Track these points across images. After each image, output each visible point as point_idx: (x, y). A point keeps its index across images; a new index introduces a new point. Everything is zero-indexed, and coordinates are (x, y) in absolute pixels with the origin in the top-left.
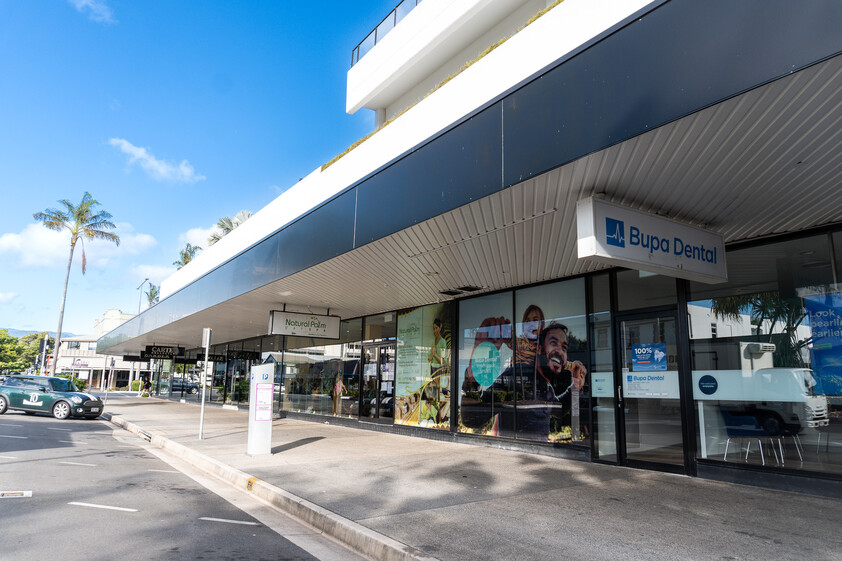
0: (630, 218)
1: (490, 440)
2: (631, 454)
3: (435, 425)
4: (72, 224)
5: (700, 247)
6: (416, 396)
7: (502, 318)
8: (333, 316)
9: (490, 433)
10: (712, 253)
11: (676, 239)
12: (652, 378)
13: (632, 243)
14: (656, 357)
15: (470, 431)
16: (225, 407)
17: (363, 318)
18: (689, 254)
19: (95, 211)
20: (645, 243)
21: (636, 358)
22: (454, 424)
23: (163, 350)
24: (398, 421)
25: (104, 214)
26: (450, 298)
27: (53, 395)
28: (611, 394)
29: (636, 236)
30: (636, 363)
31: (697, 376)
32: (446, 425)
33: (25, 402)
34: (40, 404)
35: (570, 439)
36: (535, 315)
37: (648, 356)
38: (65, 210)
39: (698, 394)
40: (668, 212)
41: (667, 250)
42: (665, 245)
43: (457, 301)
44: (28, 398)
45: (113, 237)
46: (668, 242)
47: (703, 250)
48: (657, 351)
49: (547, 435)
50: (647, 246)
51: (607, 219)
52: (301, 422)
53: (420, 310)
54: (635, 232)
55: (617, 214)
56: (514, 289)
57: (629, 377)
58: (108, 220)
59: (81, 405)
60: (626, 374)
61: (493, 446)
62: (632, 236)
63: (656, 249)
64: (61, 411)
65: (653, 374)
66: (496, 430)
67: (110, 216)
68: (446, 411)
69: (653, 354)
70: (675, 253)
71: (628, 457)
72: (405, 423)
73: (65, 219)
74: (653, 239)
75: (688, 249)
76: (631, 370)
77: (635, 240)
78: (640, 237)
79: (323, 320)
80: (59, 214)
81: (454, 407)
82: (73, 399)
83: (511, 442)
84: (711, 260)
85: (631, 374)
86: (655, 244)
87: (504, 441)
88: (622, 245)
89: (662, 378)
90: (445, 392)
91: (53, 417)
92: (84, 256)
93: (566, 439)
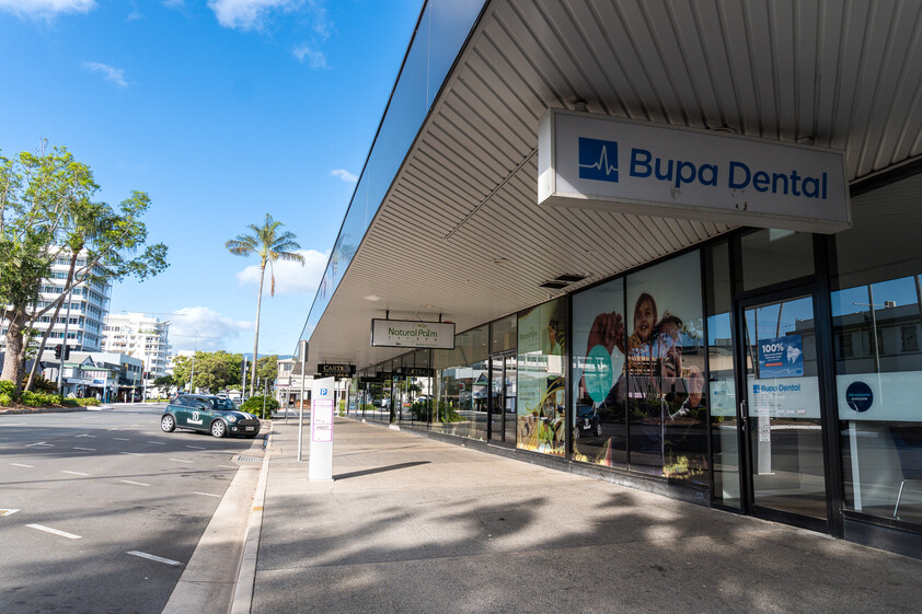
0: (627, 135)
1: (603, 471)
2: (760, 500)
3: (552, 451)
4: (261, 249)
5: (789, 175)
6: (535, 414)
7: (614, 313)
8: (446, 322)
9: (603, 463)
10: (816, 182)
11: (733, 164)
12: (785, 388)
13: (633, 173)
14: (789, 356)
15: (584, 459)
16: (392, 427)
17: (490, 323)
18: (761, 185)
19: (279, 233)
20: (663, 172)
21: (763, 358)
22: (570, 450)
23: (335, 368)
24: (520, 446)
25: (289, 235)
26: (562, 292)
27: (211, 413)
28: (732, 412)
29: (645, 163)
30: (764, 366)
31: (844, 382)
32: (561, 450)
33: (189, 421)
34: (201, 422)
35: (686, 473)
36: (646, 306)
37: (779, 355)
38: (253, 234)
39: (846, 412)
40: (725, 123)
41: (714, 182)
42: (708, 175)
43: (570, 295)
44: (191, 416)
45: (299, 258)
46: (715, 170)
47: (795, 177)
48: (790, 348)
49: (661, 467)
50: (669, 177)
51: (581, 139)
52: (444, 444)
53: (536, 310)
54: (641, 157)
55: (600, 130)
56: (624, 275)
57: (755, 387)
58: (293, 240)
59: (235, 424)
60: (752, 382)
61: (606, 479)
62: (634, 162)
63: (690, 180)
64: (218, 430)
65: (786, 382)
66: (609, 459)
67: (294, 236)
68: (561, 435)
69: (785, 352)
70: (732, 185)
71: (756, 504)
72: (526, 448)
73: (255, 243)
74: (680, 165)
75: (761, 178)
76: (758, 377)
77: (640, 169)
78: (653, 164)
79: (433, 328)
80: (250, 239)
81: (570, 430)
82: (228, 417)
83: (624, 477)
84: (816, 194)
85: (757, 382)
86: (686, 172)
87: (617, 474)
88: (614, 177)
89: (797, 388)
90: (560, 410)
91: (211, 435)
92: (273, 278)
93: (682, 474)
